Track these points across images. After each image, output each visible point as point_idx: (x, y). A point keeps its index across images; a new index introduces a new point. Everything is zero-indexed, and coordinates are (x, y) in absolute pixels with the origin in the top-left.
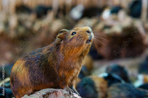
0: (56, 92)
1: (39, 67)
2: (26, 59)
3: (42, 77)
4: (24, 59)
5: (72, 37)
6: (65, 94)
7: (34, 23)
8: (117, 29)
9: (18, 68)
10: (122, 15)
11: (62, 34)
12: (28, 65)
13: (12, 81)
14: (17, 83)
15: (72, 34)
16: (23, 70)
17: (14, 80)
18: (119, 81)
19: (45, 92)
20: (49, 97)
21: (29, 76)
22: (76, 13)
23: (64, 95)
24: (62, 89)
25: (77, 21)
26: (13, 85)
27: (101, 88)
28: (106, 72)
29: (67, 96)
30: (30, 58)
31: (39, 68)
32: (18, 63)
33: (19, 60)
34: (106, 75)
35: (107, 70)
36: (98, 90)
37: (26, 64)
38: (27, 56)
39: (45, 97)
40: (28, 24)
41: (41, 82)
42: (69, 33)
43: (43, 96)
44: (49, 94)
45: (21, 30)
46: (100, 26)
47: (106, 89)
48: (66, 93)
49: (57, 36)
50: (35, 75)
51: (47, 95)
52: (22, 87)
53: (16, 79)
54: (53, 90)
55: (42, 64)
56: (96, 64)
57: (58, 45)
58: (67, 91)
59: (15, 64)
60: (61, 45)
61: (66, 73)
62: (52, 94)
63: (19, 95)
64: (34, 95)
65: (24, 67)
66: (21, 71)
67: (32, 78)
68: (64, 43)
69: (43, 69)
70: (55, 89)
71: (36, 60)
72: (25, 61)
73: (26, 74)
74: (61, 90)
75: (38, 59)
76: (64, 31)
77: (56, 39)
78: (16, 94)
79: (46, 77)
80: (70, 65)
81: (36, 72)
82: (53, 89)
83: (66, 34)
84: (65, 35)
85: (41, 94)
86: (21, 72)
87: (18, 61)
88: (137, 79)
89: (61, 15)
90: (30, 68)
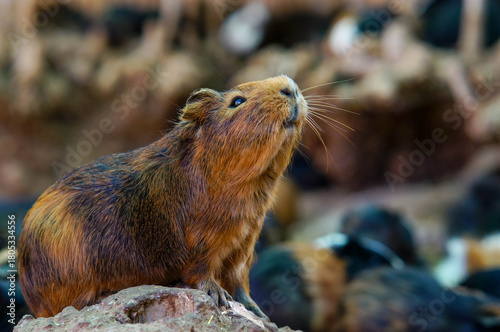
0: (170, 298)
1: (120, 216)
2: (73, 187)
3: (129, 251)
4: (68, 187)
5: (231, 112)
6: (201, 306)
7: (97, 65)
8: (380, 85)
9: (46, 216)
10: (395, 37)
11: (197, 104)
12: (83, 208)
13: (25, 260)
14: (44, 269)
15: (233, 105)
16: (66, 225)
17: (34, 256)
18: (384, 261)
19: (136, 299)
20: (148, 313)
21: (85, 246)
22: (241, 33)
23: (199, 307)
24: (194, 286)
25: (243, 59)
26: (29, 276)
27: (325, 285)
28: (343, 231)
29: (207, 311)
30: (87, 183)
31: (121, 220)
32: (48, 200)
33: (49, 189)
34: (340, 240)
35: (346, 225)
36: (314, 290)
37: (76, 203)
38: (78, 178)
39: (135, 314)
40: (80, 68)
41: (128, 267)
42: (222, 101)
43: (126, 312)
44: (146, 303)
45: (56, 88)
46: (323, 76)
47: (339, 289)
48: (206, 300)
49: (182, 113)
50: (106, 242)
51: (142, 309)
52: (60, 283)
53: (38, 252)
54: (161, 291)
55: (128, 207)
56: (308, 203)
57: (186, 143)
58: (209, 294)
59: (36, 205)
60: (195, 143)
61: (211, 237)
62: (156, 305)
63: (46, 307)
64: (96, 307)
65: (69, 215)
66: (57, 228)
67: (96, 254)
68: (205, 134)
69: (131, 224)
70: (167, 289)
71: (108, 192)
72: (73, 195)
73: (74, 240)
74: (188, 290)
75: (116, 189)
76: (207, 95)
77: (178, 121)
78: (36, 305)
79: (142, 251)
80: (229, 208)
81: (111, 234)
82: (162, 289)
83: (210, 104)
84: (209, 107)
85: (122, 305)
86: (59, 232)
87: (45, 193)
88: (444, 255)
89: (191, 39)
90: (90, 219)
